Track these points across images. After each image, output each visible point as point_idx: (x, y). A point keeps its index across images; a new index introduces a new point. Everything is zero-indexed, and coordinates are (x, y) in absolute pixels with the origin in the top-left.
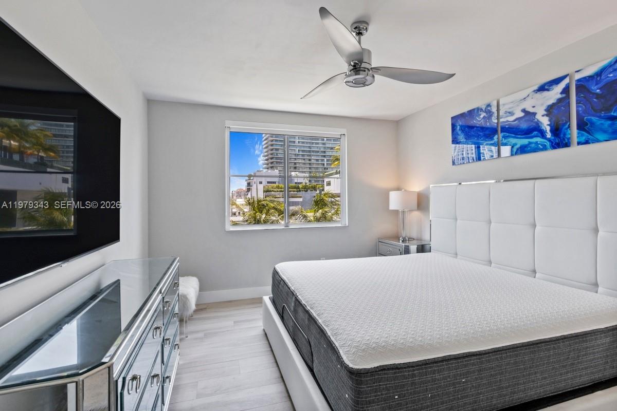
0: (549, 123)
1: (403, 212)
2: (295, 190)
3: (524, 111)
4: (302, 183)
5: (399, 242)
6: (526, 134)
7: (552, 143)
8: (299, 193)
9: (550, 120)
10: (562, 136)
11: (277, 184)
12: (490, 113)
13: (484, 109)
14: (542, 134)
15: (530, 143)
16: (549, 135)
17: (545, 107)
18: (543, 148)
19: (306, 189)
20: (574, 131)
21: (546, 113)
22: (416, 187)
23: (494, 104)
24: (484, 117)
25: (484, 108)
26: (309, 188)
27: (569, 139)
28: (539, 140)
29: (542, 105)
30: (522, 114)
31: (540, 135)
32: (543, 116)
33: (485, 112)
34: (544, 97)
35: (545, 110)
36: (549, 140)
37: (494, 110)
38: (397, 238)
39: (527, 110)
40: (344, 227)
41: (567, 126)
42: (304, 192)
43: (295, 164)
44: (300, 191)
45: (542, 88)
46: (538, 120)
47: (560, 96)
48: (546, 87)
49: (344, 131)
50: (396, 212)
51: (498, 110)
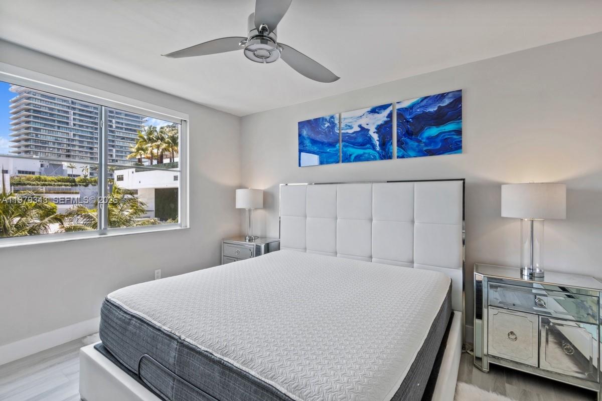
0: (378, 139)
1: (250, 210)
2: (68, 183)
3: (360, 126)
4: (79, 176)
5: (246, 241)
6: (361, 145)
7: (380, 155)
8: (74, 188)
9: (379, 137)
10: (387, 150)
11: (37, 175)
12: (333, 125)
13: (328, 120)
14: (374, 147)
15: (364, 153)
16: (378, 148)
17: (375, 126)
18: (374, 158)
19: (86, 183)
20: (395, 148)
21: (376, 131)
22: (262, 185)
23: (337, 116)
24: (328, 127)
25: (328, 118)
26: (91, 182)
27: (391, 153)
28: (371, 151)
29: (374, 124)
30: (359, 129)
31: (371, 147)
32: (374, 133)
33: (329, 122)
34: (375, 118)
35: (376, 128)
36: (378, 152)
37: (337, 122)
38: (242, 237)
39: (362, 126)
40: (184, 231)
41: (390, 143)
42: (82, 187)
43: (68, 151)
44: (76, 185)
45: (374, 111)
46: (370, 136)
47: (386, 119)
48: (377, 110)
49: (185, 117)
50: (241, 211)
51: (340, 122)
